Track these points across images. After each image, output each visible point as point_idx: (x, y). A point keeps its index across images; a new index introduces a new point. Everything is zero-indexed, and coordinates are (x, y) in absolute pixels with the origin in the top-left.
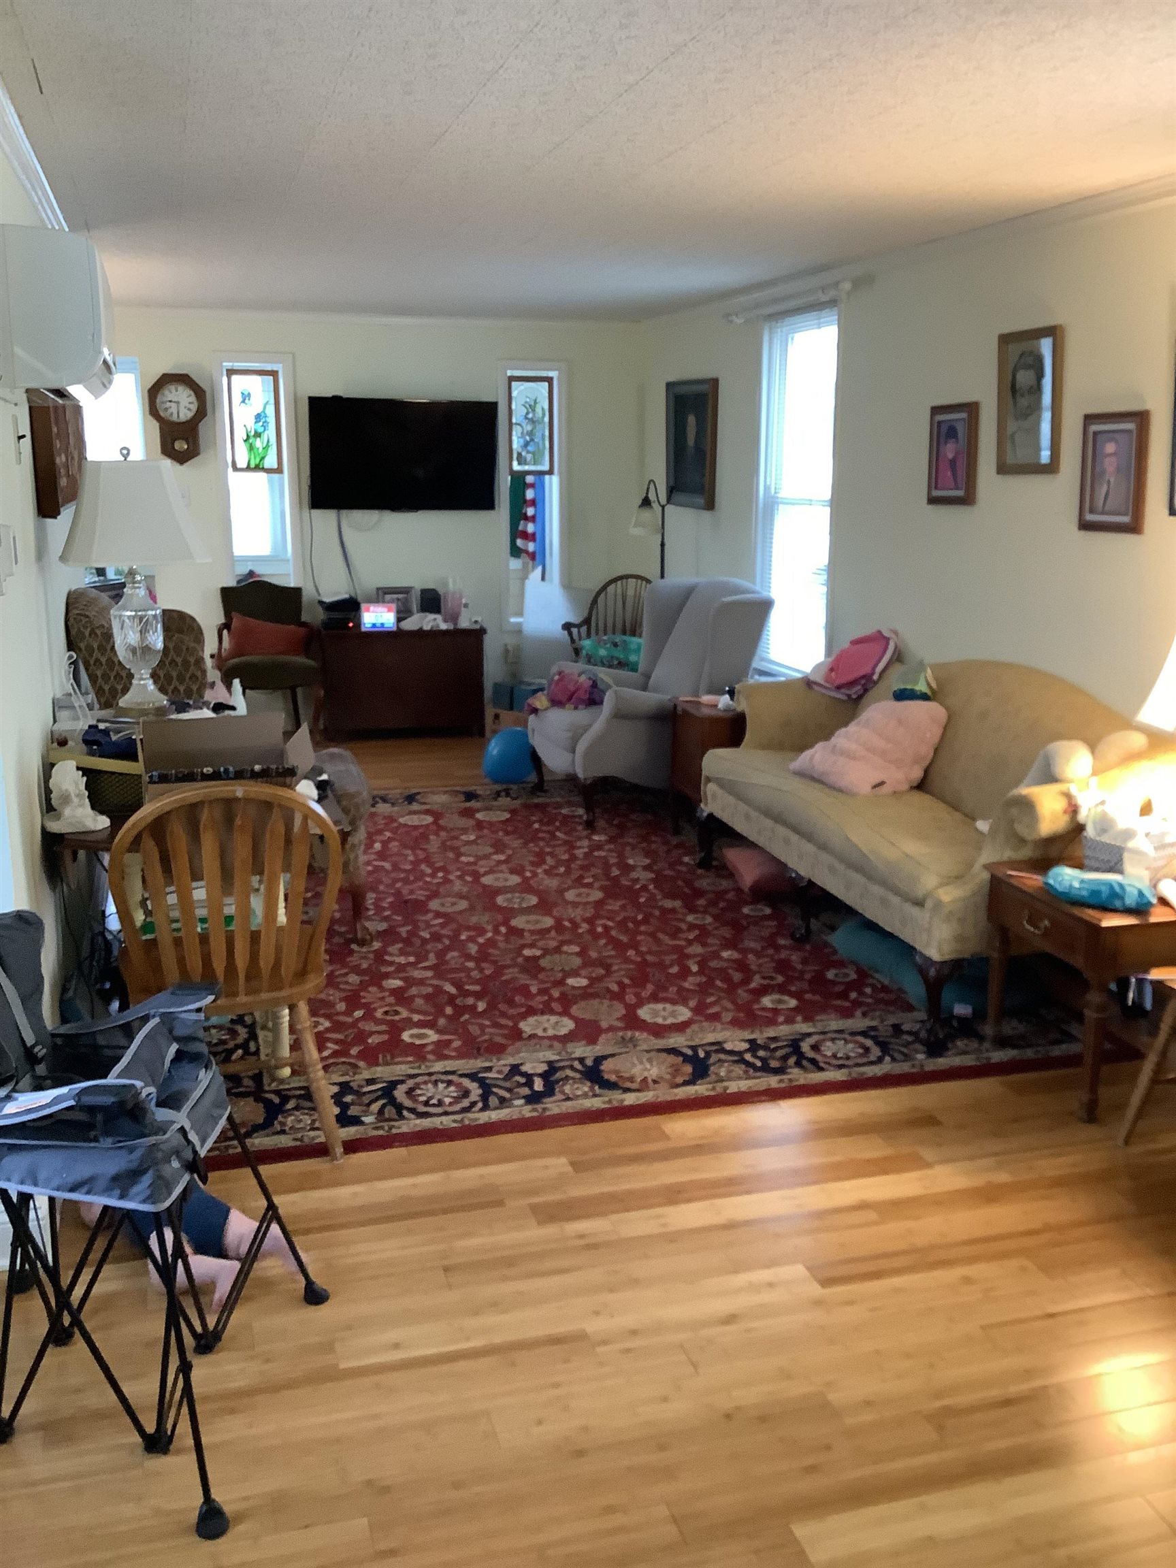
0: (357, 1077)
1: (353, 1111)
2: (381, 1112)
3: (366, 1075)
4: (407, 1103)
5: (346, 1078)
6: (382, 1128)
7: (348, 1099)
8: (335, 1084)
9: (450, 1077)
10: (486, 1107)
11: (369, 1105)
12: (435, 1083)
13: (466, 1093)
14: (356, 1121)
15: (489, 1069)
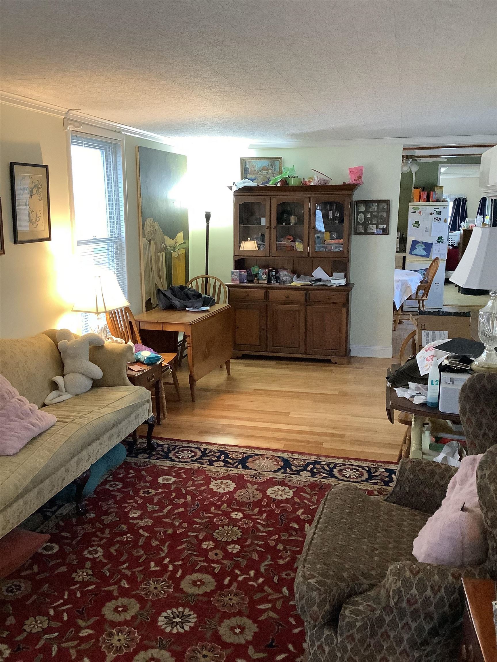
0: (380, 487)
1: (387, 474)
2: (376, 471)
3: (376, 487)
4: (365, 472)
5: (385, 487)
6: (378, 465)
7: (387, 479)
8: (390, 486)
9: (342, 478)
10: (336, 464)
11: (380, 475)
12: (349, 477)
13: (340, 471)
14: (387, 470)
15: (324, 478)
